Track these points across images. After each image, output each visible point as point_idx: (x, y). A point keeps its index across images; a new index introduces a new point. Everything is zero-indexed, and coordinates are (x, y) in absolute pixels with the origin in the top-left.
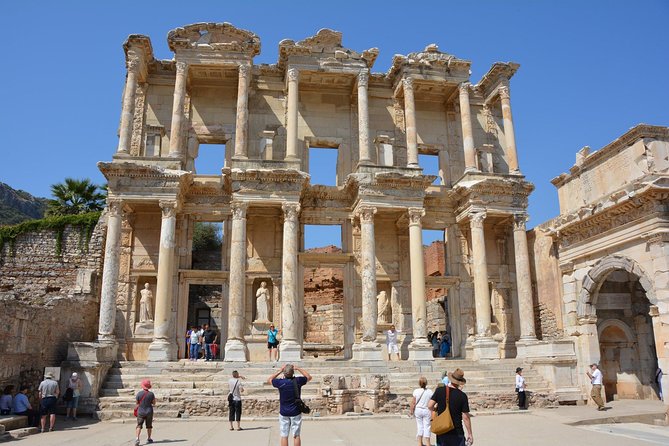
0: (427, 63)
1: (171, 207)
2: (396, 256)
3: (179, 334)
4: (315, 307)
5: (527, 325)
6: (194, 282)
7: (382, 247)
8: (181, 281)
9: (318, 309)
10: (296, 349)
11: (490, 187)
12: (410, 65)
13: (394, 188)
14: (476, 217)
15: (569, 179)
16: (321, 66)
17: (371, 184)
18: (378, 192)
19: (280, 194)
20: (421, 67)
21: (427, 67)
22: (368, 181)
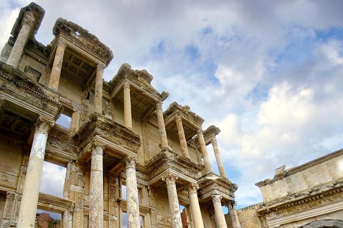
0: (187, 113)
11: (223, 182)
12: (180, 110)
13: (184, 168)
14: (218, 197)
15: (271, 182)
16: (141, 89)
17: (174, 162)
18: (177, 167)
19: (127, 148)
20: (184, 113)
21: (187, 115)
22: (173, 159)
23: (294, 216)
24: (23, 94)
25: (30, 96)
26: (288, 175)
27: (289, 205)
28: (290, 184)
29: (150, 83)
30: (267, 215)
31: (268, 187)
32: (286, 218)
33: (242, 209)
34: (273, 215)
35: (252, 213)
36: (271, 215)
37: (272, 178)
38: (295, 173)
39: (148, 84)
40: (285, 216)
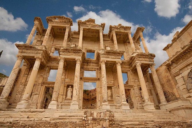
0: (119, 27)
1: (39, 58)
2: (113, 79)
3: (38, 102)
4: (91, 105)
5: (162, 98)
6: (46, 85)
7: (108, 77)
8: (42, 85)
9: (92, 105)
10: (77, 104)
11: (141, 55)
12: (114, 28)
13: (111, 55)
14: (138, 64)
15: (171, 45)
16: (89, 27)
17: (104, 54)
18: (106, 56)
19: (75, 56)
20: (117, 28)
21: (119, 28)
22: (103, 53)
23: (186, 61)
24: (29, 51)
25: (31, 51)
26: (180, 37)
27: (181, 56)
28: (182, 42)
29: (94, 23)
30: (171, 66)
31: (170, 49)
32: (182, 64)
33: (160, 67)
34: (174, 65)
35: (164, 67)
36: (173, 65)
37: (171, 43)
38: (183, 33)
39: (93, 24)
40: (181, 63)
